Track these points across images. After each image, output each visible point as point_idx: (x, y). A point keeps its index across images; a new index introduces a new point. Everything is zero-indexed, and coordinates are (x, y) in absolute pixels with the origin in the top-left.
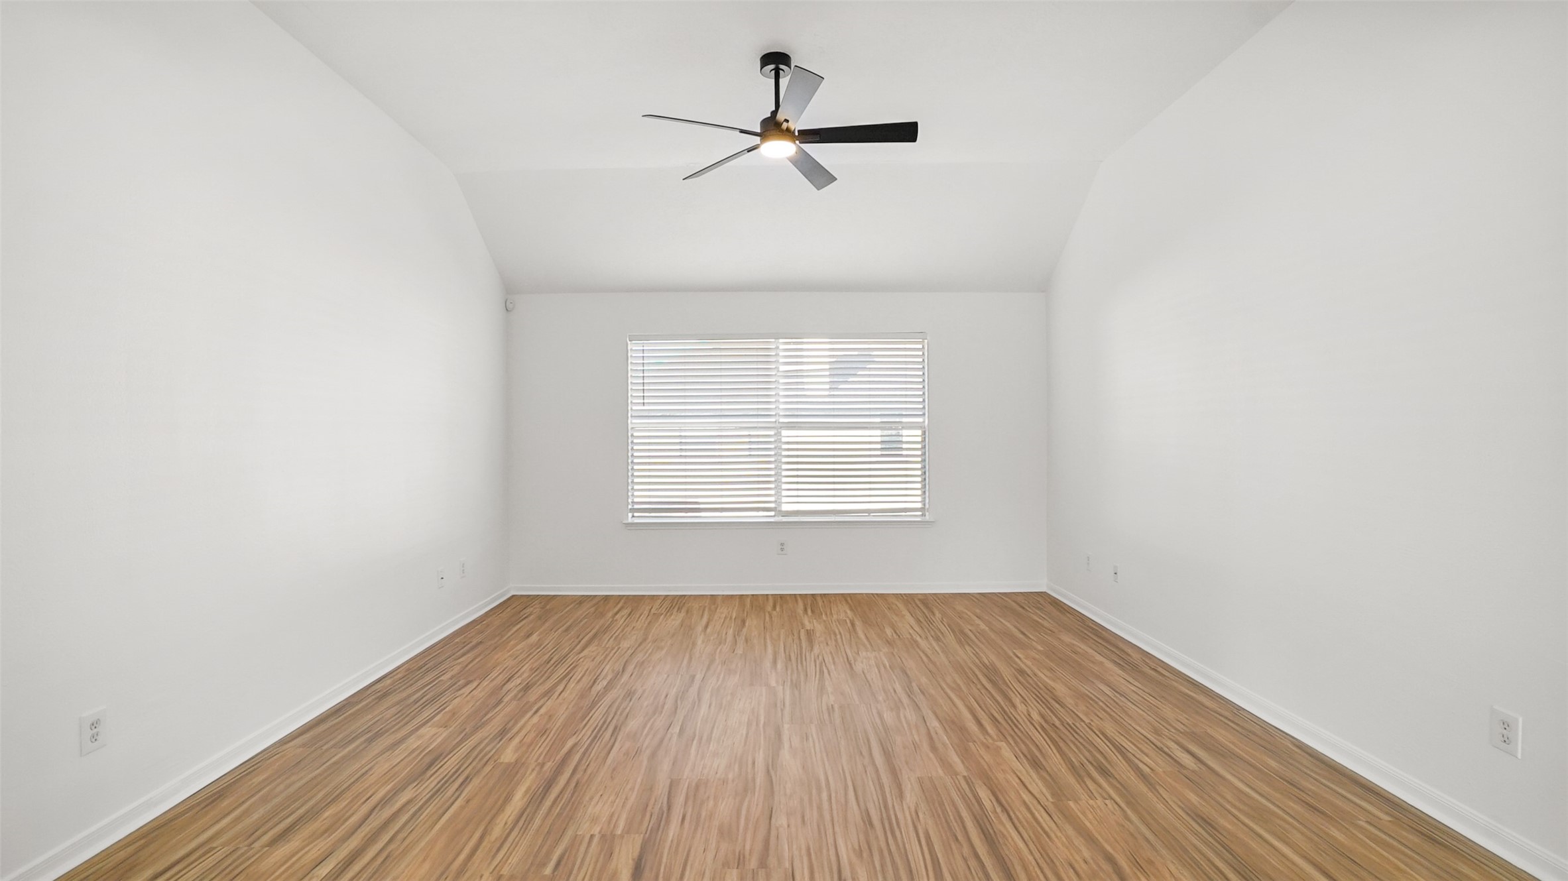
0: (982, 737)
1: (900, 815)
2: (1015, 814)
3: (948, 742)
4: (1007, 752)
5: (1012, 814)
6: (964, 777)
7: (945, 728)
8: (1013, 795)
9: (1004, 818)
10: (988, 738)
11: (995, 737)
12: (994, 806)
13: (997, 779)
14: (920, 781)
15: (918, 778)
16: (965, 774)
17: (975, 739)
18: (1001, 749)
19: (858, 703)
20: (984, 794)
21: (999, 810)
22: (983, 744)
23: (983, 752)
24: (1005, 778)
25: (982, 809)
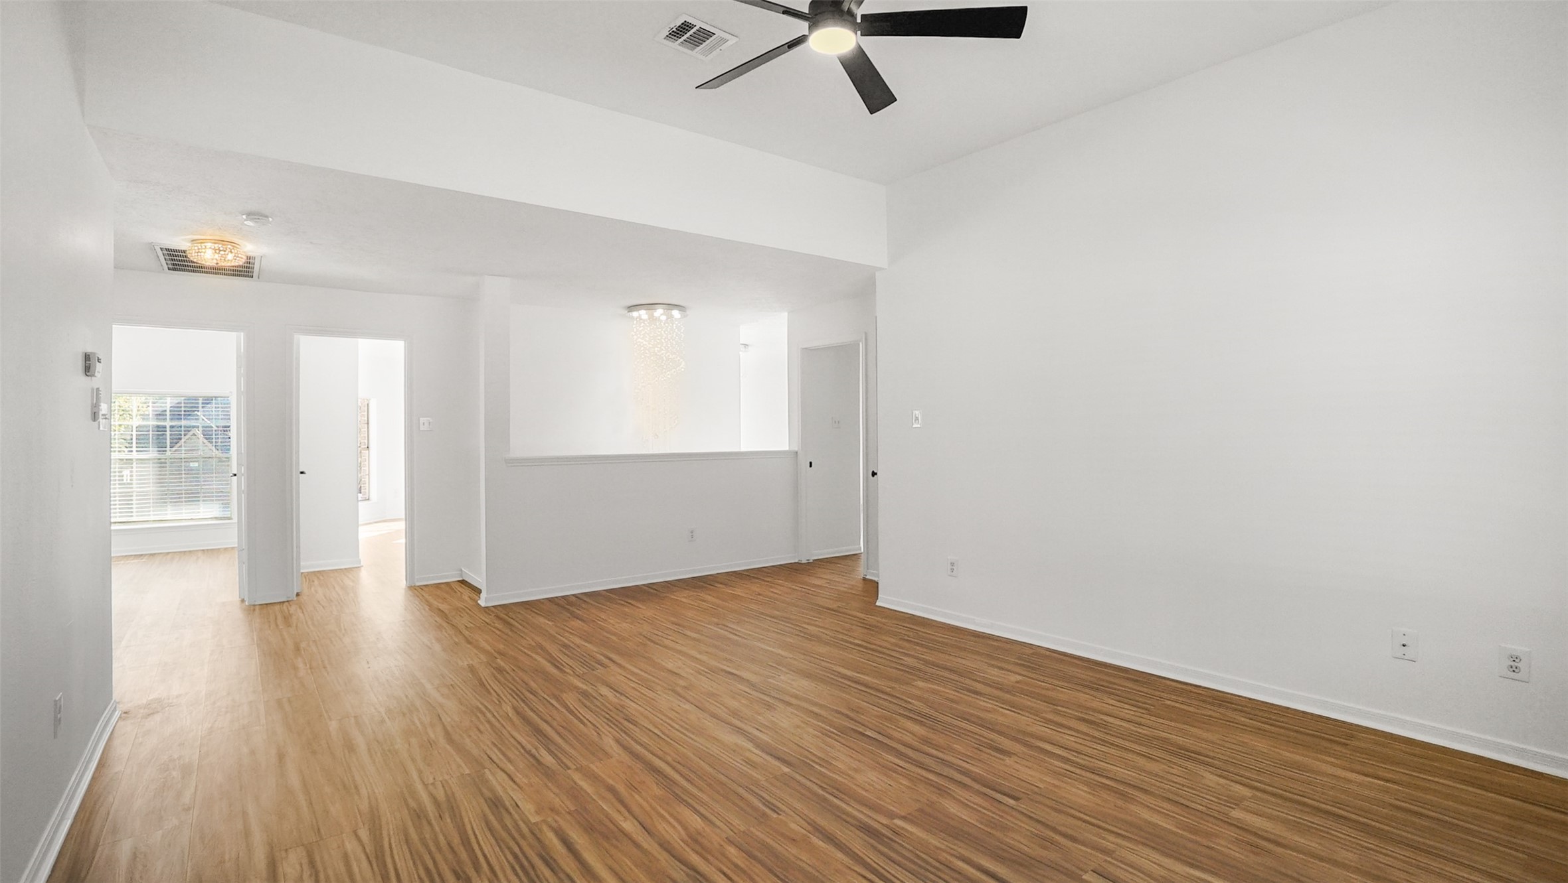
0: (562, 822)
1: (610, 729)
2: (520, 752)
3: (600, 803)
4: (528, 808)
5: (523, 751)
6: (569, 769)
7: (611, 821)
8: (521, 765)
9: (529, 747)
10: (554, 825)
11: (545, 828)
12: (538, 752)
13: (537, 776)
14: (608, 755)
15: (611, 757)
16: (569, 771)
17: (568, 817)
18: (536, 812)
19: (752, 829)
20: (548, 759)
21: (534, 751)
22: (558, 813)
23: (557, 802)
24: (530, 779)
25: (548, 748)
